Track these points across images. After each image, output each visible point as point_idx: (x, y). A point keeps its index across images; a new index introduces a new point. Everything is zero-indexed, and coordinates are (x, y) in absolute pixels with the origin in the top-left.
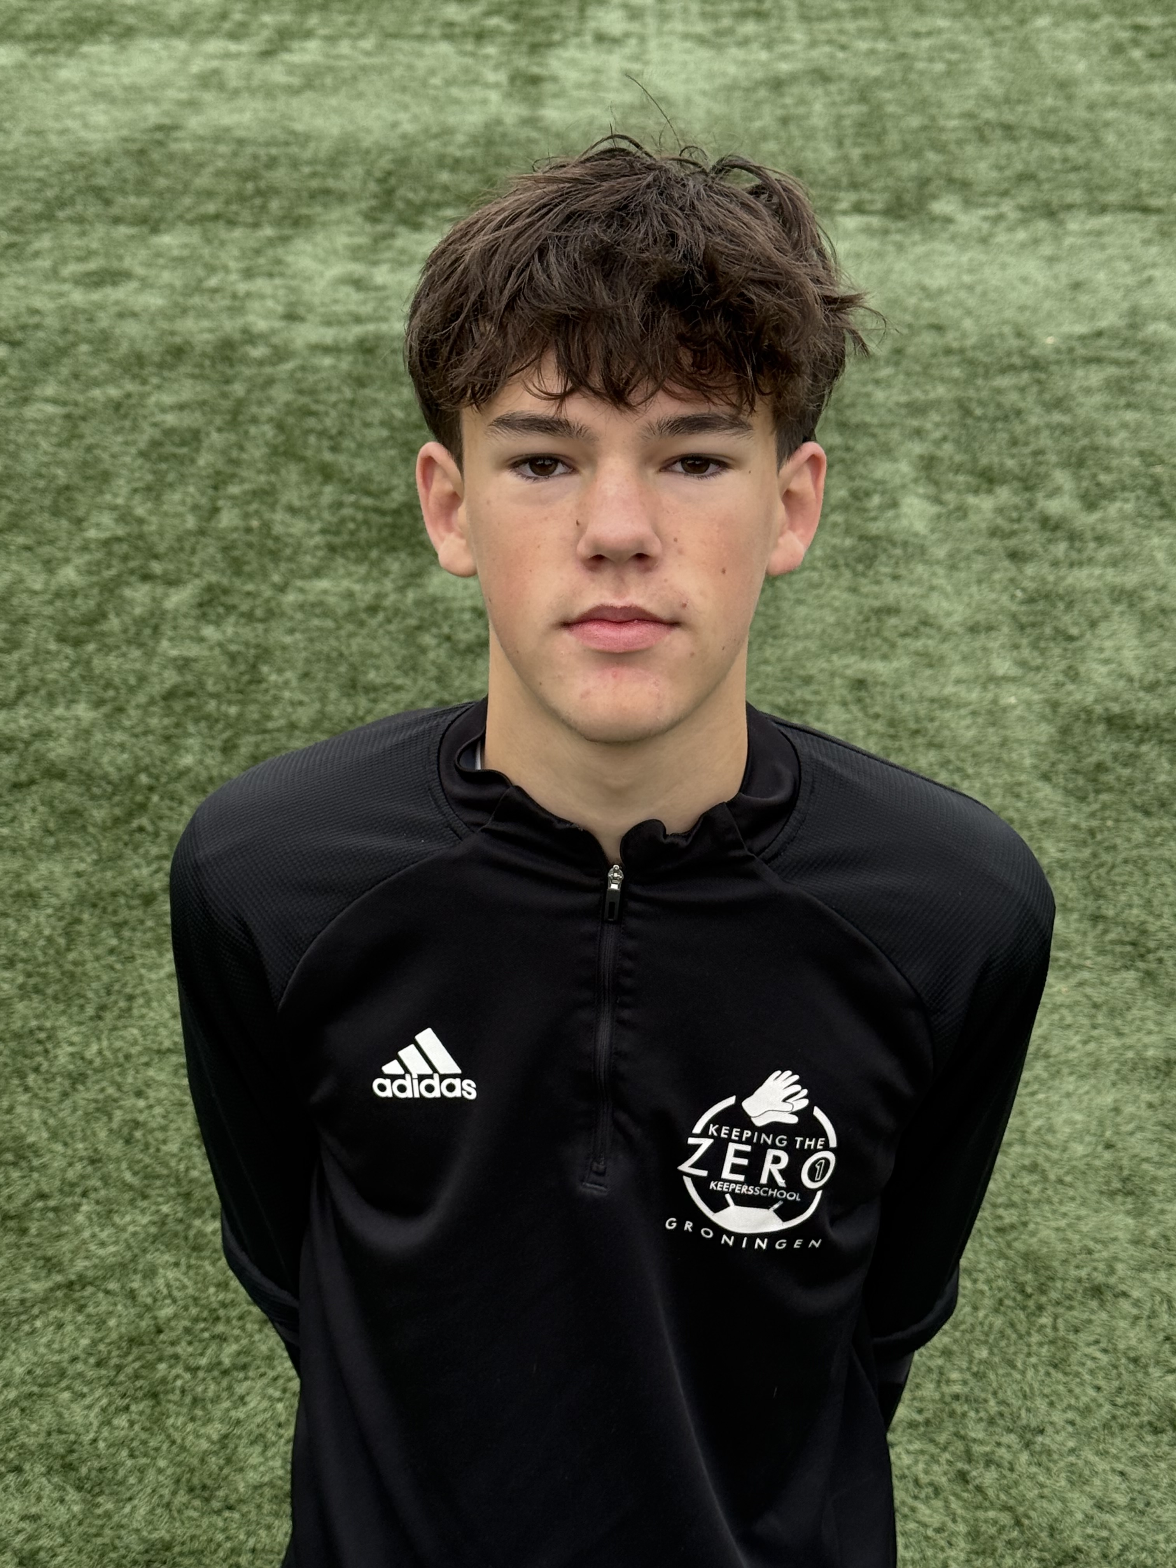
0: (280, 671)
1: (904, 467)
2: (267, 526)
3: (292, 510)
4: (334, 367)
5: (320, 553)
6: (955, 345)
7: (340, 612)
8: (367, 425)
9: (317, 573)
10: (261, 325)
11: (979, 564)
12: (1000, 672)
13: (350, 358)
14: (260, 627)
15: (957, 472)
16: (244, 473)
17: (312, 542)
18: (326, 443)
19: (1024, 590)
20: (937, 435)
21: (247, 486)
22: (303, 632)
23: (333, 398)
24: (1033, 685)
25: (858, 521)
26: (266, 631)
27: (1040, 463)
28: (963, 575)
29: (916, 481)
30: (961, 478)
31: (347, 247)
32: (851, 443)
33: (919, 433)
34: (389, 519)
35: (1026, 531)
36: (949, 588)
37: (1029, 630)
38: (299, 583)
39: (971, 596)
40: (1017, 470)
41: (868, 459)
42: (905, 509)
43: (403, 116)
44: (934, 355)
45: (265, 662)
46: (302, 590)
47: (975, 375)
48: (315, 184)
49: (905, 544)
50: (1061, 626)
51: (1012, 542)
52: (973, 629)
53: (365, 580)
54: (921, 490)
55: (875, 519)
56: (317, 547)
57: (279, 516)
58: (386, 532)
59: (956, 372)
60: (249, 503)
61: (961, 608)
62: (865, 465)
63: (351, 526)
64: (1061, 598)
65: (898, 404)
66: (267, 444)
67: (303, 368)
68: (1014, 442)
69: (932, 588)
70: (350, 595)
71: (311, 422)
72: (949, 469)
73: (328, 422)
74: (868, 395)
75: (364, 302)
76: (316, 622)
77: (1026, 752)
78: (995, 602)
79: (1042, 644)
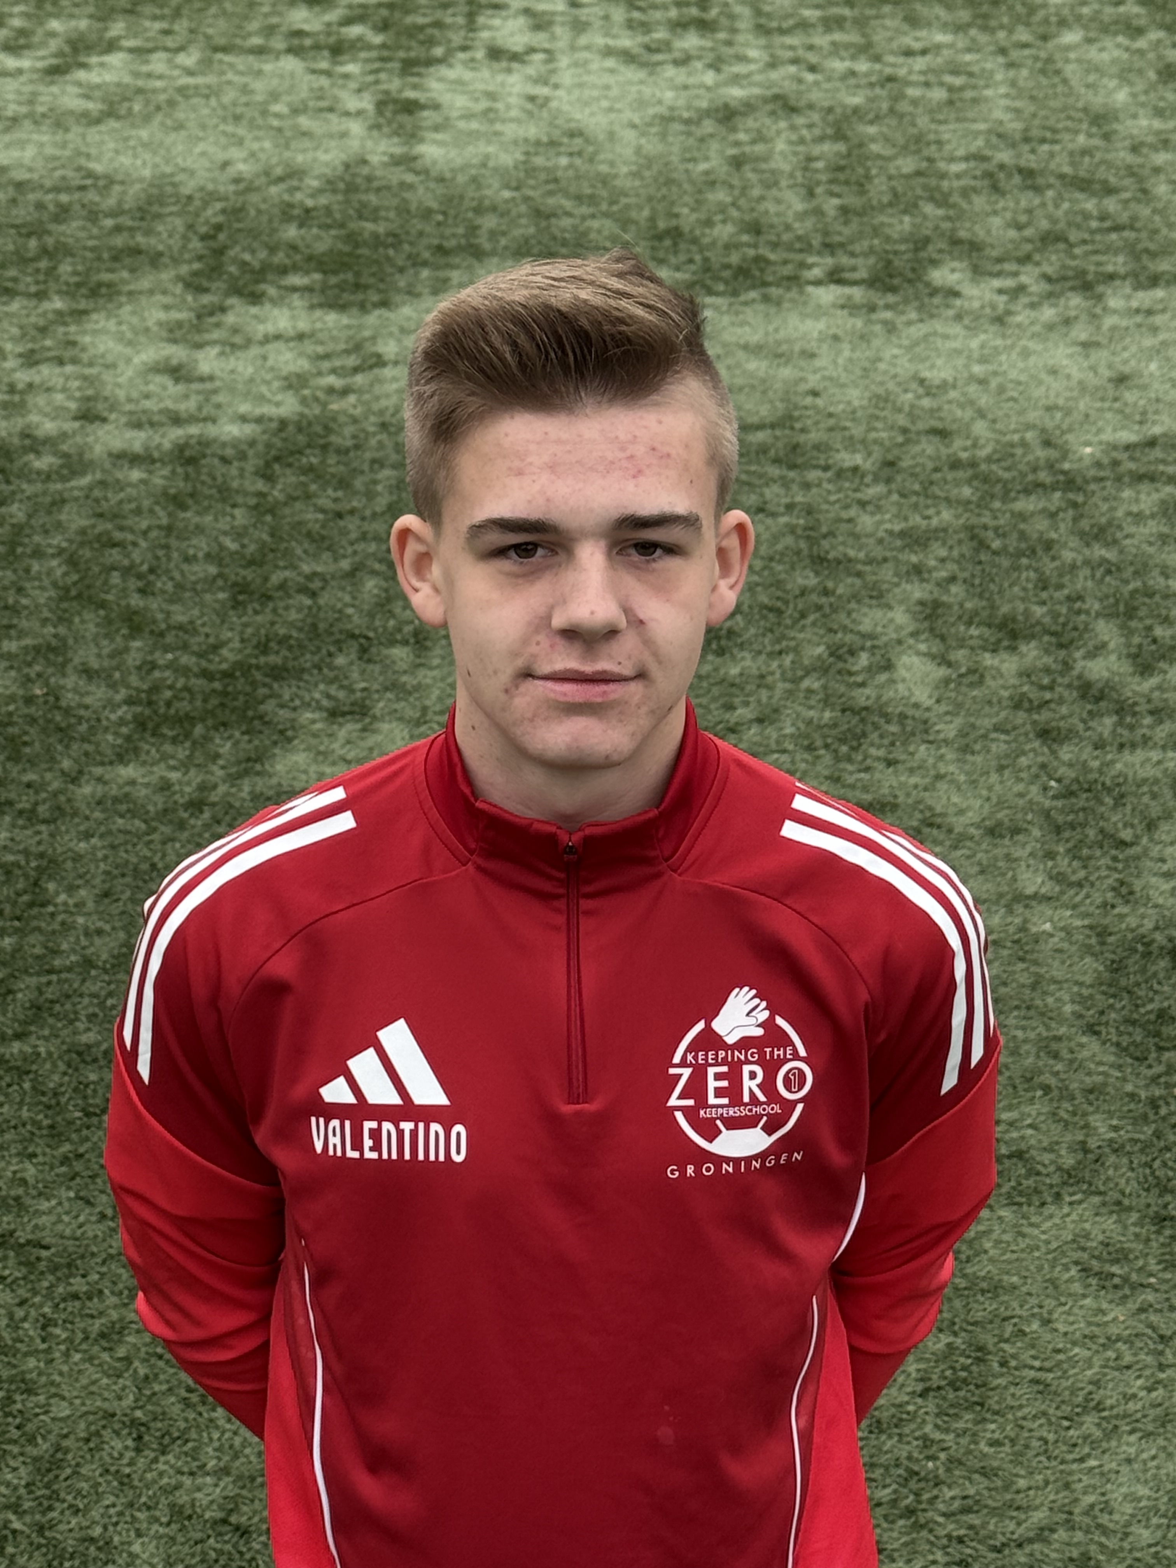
0: (71, 889)
1: (900, 616)
2: (54, 694)
3: (87, 672)
4: (143, 482)
5: (124, 730)
6: (964, 455)
7: (151, 808)
8: (187, 559)
9: (121, 758)
10: (49, 427)
11: (999, 746)
12: (1030, 890)
13: (166, 472)
14: (43, 828)
15: (969, 623)
16: (24, 624)
17: (113, 717)
18: (133, 584)
19: (1059, 781)
20: (944, 574)
21: (28, 641)
22: (102, 836)
23: (144, 525)
24: (1074, 907)
25: (843, 689)
26: (52, 835)
27: (1079, 612)
28: (979, 759)
29: (915, 634)
30: (974, 631)
31: (160, 324)
32: (830, 585)
33: (918, 571)
34: (217, 685)
35: (1061, 701)
36: (962, 778)
37: (1067, 834)
38: (98, 771)
39: (990, 789)
40: (1047, 620)
41: (853, 605)
42: (902, 672)
43: (235, 153)
44: (936, 470)
45: (51, 878)
46: (99, 780)
47: (992, 497)
48: (119, 241)
49: (903, 717)
50: (1109, 828)
51: (1043, 716)
52: (993, 832)
53: (185, 766)
54: (923, 647)
55: (863, 685)
56: (122, 722)
57: (71, 681)
58: (214, 701)
59: (967, 492)
60: (29, 665)
61: (979, 803)
62: (849, 614)
63: (168, 694)
64: (1109, 790)
65: (890, 533)
66: (55, 584)
67: (103, 483)
68: (1043, 584)
69: (939, 777)
70: (165, 786)
71: (114, 555)
72: (960, 618)
73: (136, 556)
74: (850, 521)
75: (186, 397)
76: (120, 821)
77: (1067, 998)
78: (1021, 795)
79: (1085, 852)
